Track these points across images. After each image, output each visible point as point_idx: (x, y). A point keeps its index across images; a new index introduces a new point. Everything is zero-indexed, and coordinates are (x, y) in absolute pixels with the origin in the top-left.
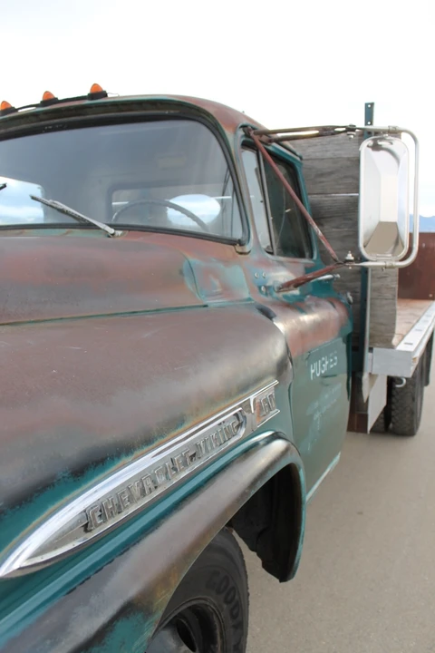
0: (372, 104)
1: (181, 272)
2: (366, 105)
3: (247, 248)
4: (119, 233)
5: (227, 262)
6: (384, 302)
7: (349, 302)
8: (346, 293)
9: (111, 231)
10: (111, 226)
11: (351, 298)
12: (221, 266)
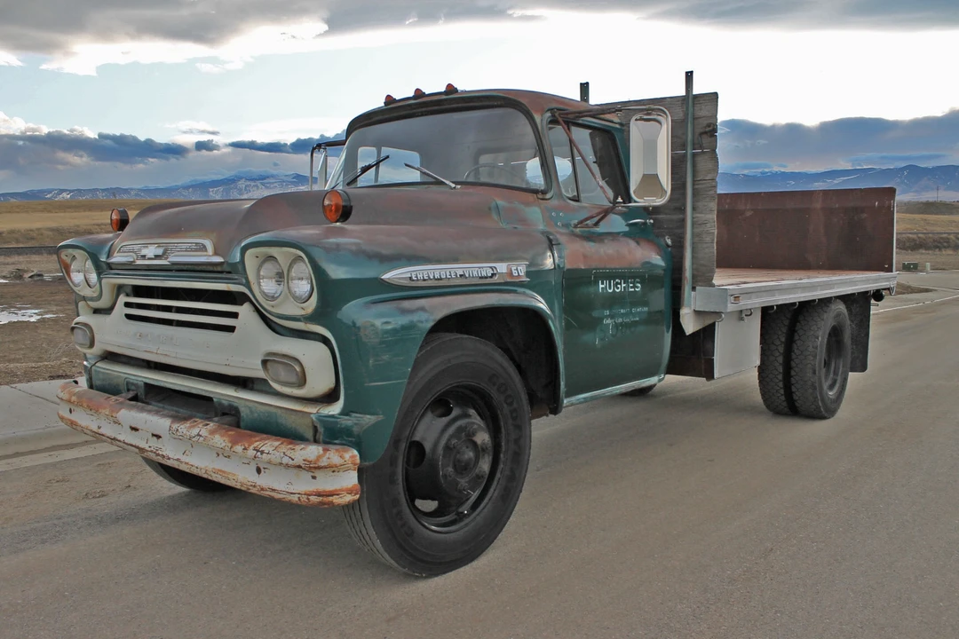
0: (692, 72)
1: (490, 209)
2: (687, 73)
3: (548, 196)
4: (459, 187)
5: (528, 204)
6: (705, 245)
7: (668, 246)
8: (664, 236)
9: (453, 185)
10: (453, 182)
11: (669, 242)
12: (522, 207)
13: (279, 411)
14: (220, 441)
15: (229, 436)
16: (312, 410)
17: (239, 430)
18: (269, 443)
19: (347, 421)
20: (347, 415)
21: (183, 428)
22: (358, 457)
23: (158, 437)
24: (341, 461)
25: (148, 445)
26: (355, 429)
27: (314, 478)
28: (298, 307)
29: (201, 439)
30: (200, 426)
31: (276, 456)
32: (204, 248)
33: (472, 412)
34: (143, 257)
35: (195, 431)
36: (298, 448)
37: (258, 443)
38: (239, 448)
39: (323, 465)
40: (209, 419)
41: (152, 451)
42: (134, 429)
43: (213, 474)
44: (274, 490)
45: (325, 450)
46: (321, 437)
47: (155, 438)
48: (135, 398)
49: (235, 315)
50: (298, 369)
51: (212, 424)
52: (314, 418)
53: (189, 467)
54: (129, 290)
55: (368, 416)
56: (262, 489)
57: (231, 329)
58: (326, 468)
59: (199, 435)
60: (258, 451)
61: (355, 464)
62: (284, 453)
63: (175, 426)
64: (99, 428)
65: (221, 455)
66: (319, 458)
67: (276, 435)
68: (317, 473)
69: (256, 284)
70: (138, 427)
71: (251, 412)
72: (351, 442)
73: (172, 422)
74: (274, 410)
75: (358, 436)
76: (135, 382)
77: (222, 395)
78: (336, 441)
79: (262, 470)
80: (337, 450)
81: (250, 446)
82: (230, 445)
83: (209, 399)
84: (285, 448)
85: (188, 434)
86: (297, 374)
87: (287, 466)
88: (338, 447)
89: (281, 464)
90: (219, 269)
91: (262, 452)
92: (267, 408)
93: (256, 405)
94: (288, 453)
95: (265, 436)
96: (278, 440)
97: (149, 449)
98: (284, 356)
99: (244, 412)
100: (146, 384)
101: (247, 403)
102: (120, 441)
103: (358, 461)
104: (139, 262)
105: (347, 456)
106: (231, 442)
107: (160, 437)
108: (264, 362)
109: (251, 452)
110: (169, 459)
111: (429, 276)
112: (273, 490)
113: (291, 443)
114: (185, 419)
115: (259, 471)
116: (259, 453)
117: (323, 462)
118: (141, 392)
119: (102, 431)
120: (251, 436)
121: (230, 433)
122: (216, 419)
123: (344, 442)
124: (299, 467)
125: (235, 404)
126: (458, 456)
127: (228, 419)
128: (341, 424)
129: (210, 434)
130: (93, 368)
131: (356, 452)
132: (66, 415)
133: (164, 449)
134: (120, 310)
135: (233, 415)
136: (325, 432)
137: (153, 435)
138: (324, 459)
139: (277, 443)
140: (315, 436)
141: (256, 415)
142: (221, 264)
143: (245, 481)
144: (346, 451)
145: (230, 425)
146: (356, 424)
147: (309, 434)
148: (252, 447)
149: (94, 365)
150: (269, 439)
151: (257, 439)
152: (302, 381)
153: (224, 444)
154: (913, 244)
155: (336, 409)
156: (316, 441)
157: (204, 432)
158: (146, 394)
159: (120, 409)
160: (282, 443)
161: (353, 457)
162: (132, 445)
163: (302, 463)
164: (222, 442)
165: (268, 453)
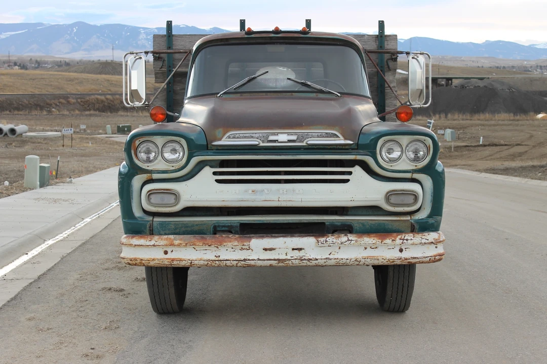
9: (339, 95)
13: (387, 222)
19: (432, 221)
20: (431, 217)
21: (331, 239)
23: (300, 249)
25: (290, 256)
27: (436, 247)
28: (412, 165)
31: (416, 240)
32: (334, 136)
37: (400, 236)
38: (388, 241)
41: (294, 259)
42: (269, 249)
47: (296, 251)
49: (350, 173)
52: (413, 222)
53: (340, 260)
54: (214, 163)
56: (406, 259)
57: (347, 181)
59: (349, 240)
60: (403, 240)
62: (421, 238)
63: (322, 239)
64: (218, 257)
65: (368, 248)
68: (438, 245)
69: (379, 155)
70: (274, 247)
71: (364, 225)
73: (317, 238)
76: (228, 224)
77: (334, 220)
79: (404, 250)
82: (380, 240)
86: (414, 199)
87: (425, 244)
89: (421, 243)
91: (407, 240)
93: (367, 221)
94: (424, 237)
97: (291, 258)
99: (357, 226)
100: (241, 224)
101: (360, 221)
107: (303, 249)
109: (398, 241)
110: (317, 260)
112: (414, 258)
115: (401, 251)
116: (405, 241)
118: (236, 231)
121: (372, 236)
124: (432, 243)
125: (348, 223)
128: (429, 222)
133: (307, 255)
136: (419, 228)
137: (293, 249)
140: (412, 231)
141: (367, 226)
142: (351, 144)
143: (393, 258)
147: (408, 231)
148: (397, 239)
153: (375, 241)
154: (101, 105)
159: (250, 240)
163: (433, 241)
164: (372, 240)
165: (411, 240)
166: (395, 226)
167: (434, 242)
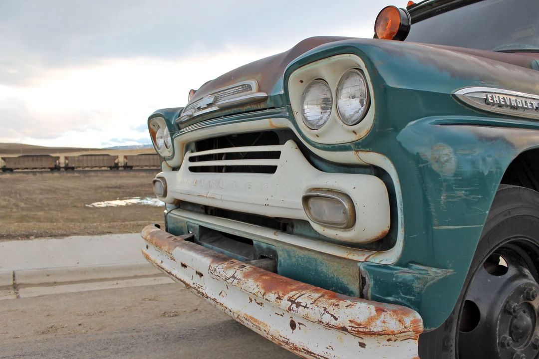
14: (253, 285)
15: (264, 281)
16: (359, 257)
17: (275, 275)
18: (307, 293)
19: (405, 275)
20: (406, 266)
21: (220, 268)
22: (421, 324)
23: (201, 275)
24: (400, 327)
25: (193, 281)
26: (417, 286)
27: (362, 345)
28: (348, 131)
29: (236, 281)
30: (237, 267)
31: (315, 312)
32: (249, 87)
33: (527, 271)
34: (199, 109)
35: (230, 273)
36: (342, 303)
37: (293, 293)
38: (272, 296)
39: (376, 330)
40: (247, 261)
41: (194, 288)
42: (184, 266)
43: (245, 321)
44: (311, 353)
45: (379, 311)
46: (369, 291)
47: (198, 276)
48: (192, 239)
49: (276, 155)
50: (347, 205)
51: (248, 267)
52: (362, 268)
53: (224, 308)
54: (193, 147)
55: (434, 269)
56: (296, 348)
57: (271, 170)
58: (380, 334)
59: (233, 277)
60: (293, 302)
61: (417, 332)
62: (325, 309)
63: (214, 266)
64: (162, 262)
65: (254, 301)
66: (371, 320)
67: (316, 285)
68: (367, 340)
69: (299, 114)
70: (187, 264)
71: (289, 256)
72: (409, 300)
73: (213, 262)
74: (313, 255)
75: (419, 293)
76: (193, 225)
77: (262, 237)
78: (390, 298)
79: (297, 325)
80: (394, 311)
81: (284, 295)
82: (263, 291)
83: (250, 242)
84: (326, 302)
85: (224, 274)
86: (345, 213)
87: (328, 326)
88: (396, 307)
89: (320, 322)
90: (262, 106)
91: (298, 305)
92: (306, 253)
93: (295, 249)
94: (330, 309)
95: (302, 284)
96: (317, 291)
97: (193, 286)
98: (330, 190)
99: (282, 257)
100: (201, 227)
101: (286, 247)
102: (173, 275)
103: (421, 328)
104: (196, 114)
105: (408, 321)
106: (264, 288)
107: (202, 275)
108: (306, 199)
109: (285, 303)
110: (207, 297)
111: (505, 101)
113: (333, 297)
114: (225, 259)
115: (293, 325)
116: (294, 306)
117: (377, 327)
118: (197, 235)
119: (163, 265)
120: (287, 284)
121: (264, 277)
122: (253, 262)
123: (400, 300)
124: (344, 329)
125: (273, 248)
126: (515, 321)
127: (264, 262)
128: (397, 277)
129: (244, 277)
130: (169, 214)
131: (418, 316)
132: (145, 250)
133: (204, 288)
134: (186, 164)
135: (271, 259)
136: (375, 285)
137: (197, 272)
138: (378, 322)
139: (316, 295)
140: (361, 289)
141: (294, 260)
142: (264, 99)
143: (277, 336)
144: (406, 314)
145: (267, 269)
146: (417, 278)
147: (355, 287)
148: (286, 297)
149: (170, 212)
150: (307, 289)
151: (293, 287)
152: (351, 221)
153: (256, 290)
155: (390, 257)
156: (362, 296)
157: (239, 275)
158: (201, 236)
159: (175, 247)
160: (323, 296)
161: (415, 322)
162: (181, 280)
163: (347, 325)
164: (255, 286)
165: (305, 307)
166: (330, 270)
167: (349, 328)
